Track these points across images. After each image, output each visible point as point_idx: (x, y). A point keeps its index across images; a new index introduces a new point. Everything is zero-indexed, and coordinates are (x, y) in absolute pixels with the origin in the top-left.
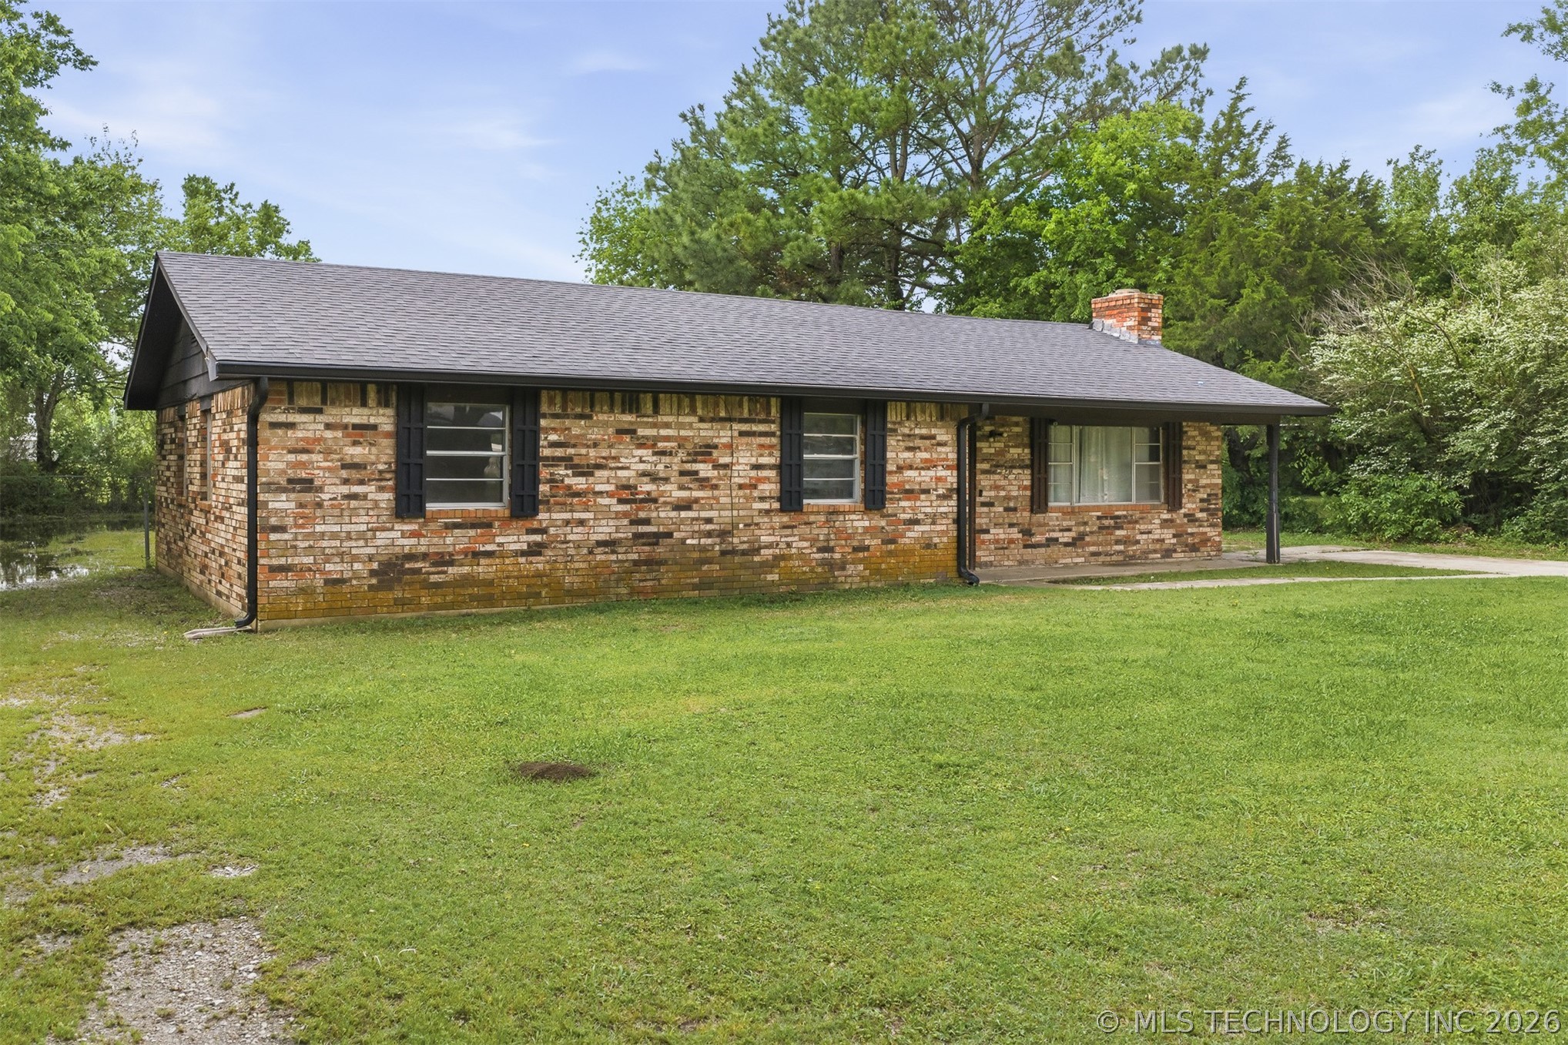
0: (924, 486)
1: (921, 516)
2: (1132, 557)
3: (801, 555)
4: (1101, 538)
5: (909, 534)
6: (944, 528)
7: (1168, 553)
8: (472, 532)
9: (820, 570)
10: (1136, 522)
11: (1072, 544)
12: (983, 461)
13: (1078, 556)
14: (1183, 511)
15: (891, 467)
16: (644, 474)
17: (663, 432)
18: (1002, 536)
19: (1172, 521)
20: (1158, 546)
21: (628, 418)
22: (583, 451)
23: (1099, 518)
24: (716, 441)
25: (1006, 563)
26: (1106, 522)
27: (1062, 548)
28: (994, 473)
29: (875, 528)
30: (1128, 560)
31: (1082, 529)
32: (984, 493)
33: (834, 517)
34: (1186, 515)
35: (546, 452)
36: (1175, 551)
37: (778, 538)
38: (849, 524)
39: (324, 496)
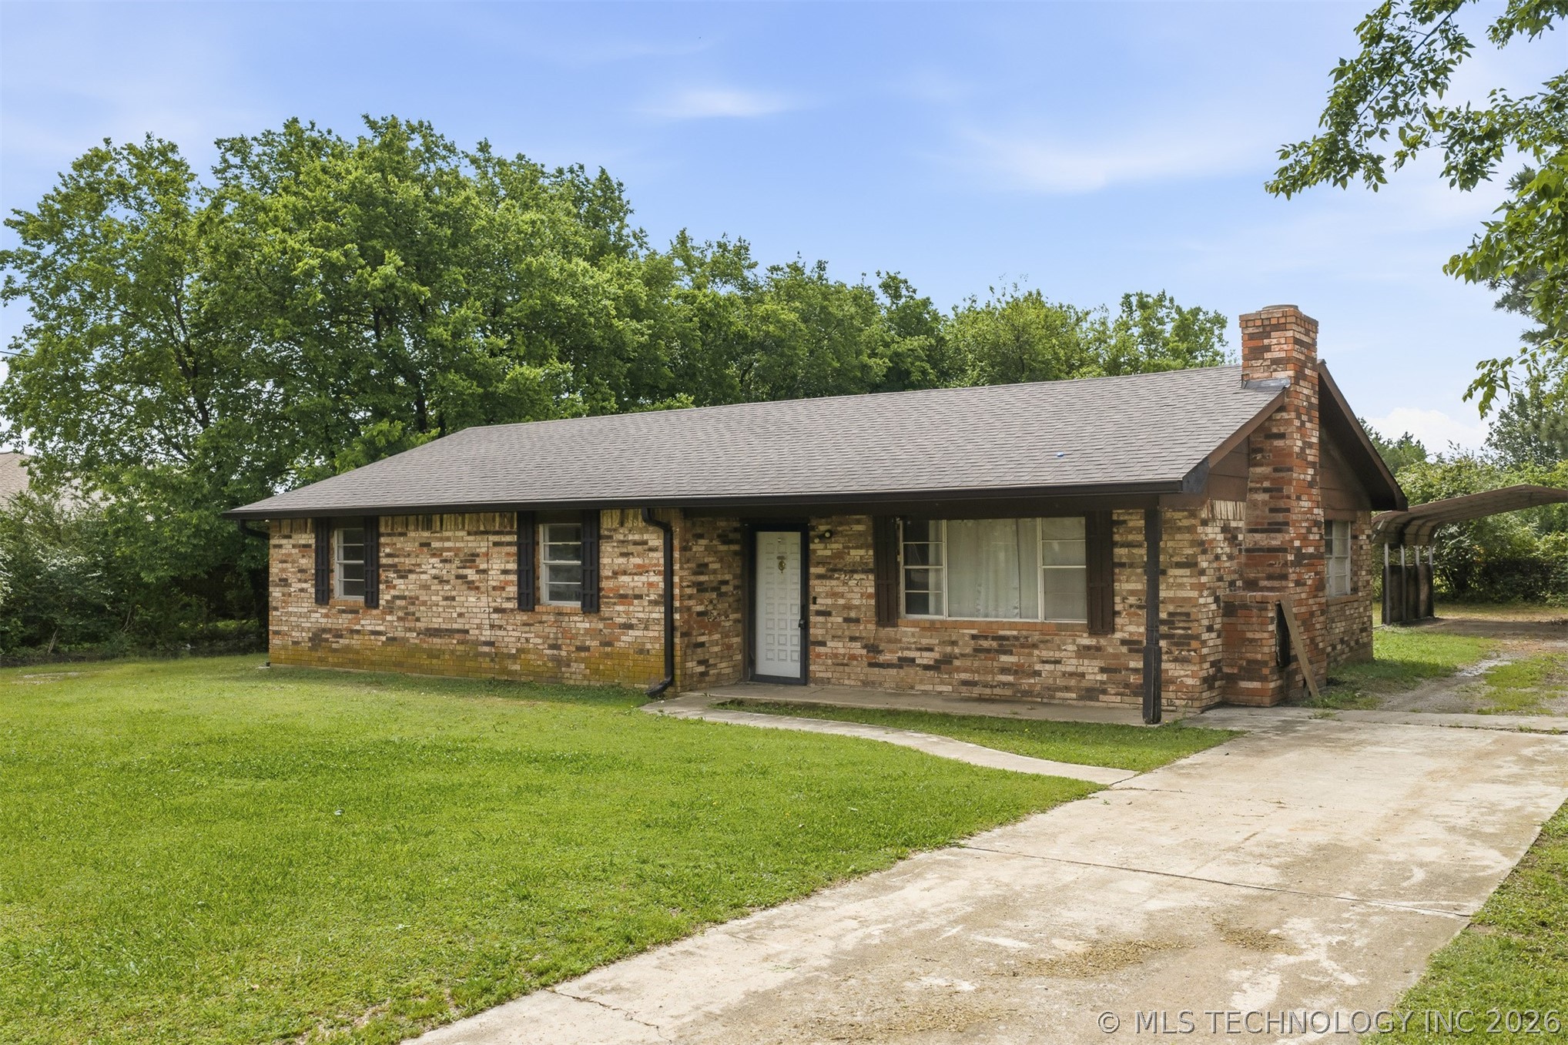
0: (637, 592)
1: (634, 621)
2: (1026, 693)
3: (536, 650)
4: (976, 664)
5: (623, 638)
6: (656, 634)
7: (1091, 693)
8: (350, 616)
9: (550, 665)
10: (1035, 646)
11: (936, 667)
12: (818, 564)
13: (942, 683)
14: (1118, 635)
15: (606, 572)
16: (435, 577)
17: (447, 544)
18: (842, 651)
19: (1098, 649)
20: (1073, 682)
21: (426, 534)
22: (402, 560)
23: (974, 637)
24: (478, 550)
25: (847, 682)
26: (985, 644)
27: (920, 672)
28: (831, 578)
29: (594, 630)
30: (1020, 697)
31: (948, 649)
32: (819, 601)
33: (561, 618)
34: (1124, 642)
35: (384, 561)
36: (1104, 692)
37: (519, 634)
38: (572, 625)
39: (292, 590)
